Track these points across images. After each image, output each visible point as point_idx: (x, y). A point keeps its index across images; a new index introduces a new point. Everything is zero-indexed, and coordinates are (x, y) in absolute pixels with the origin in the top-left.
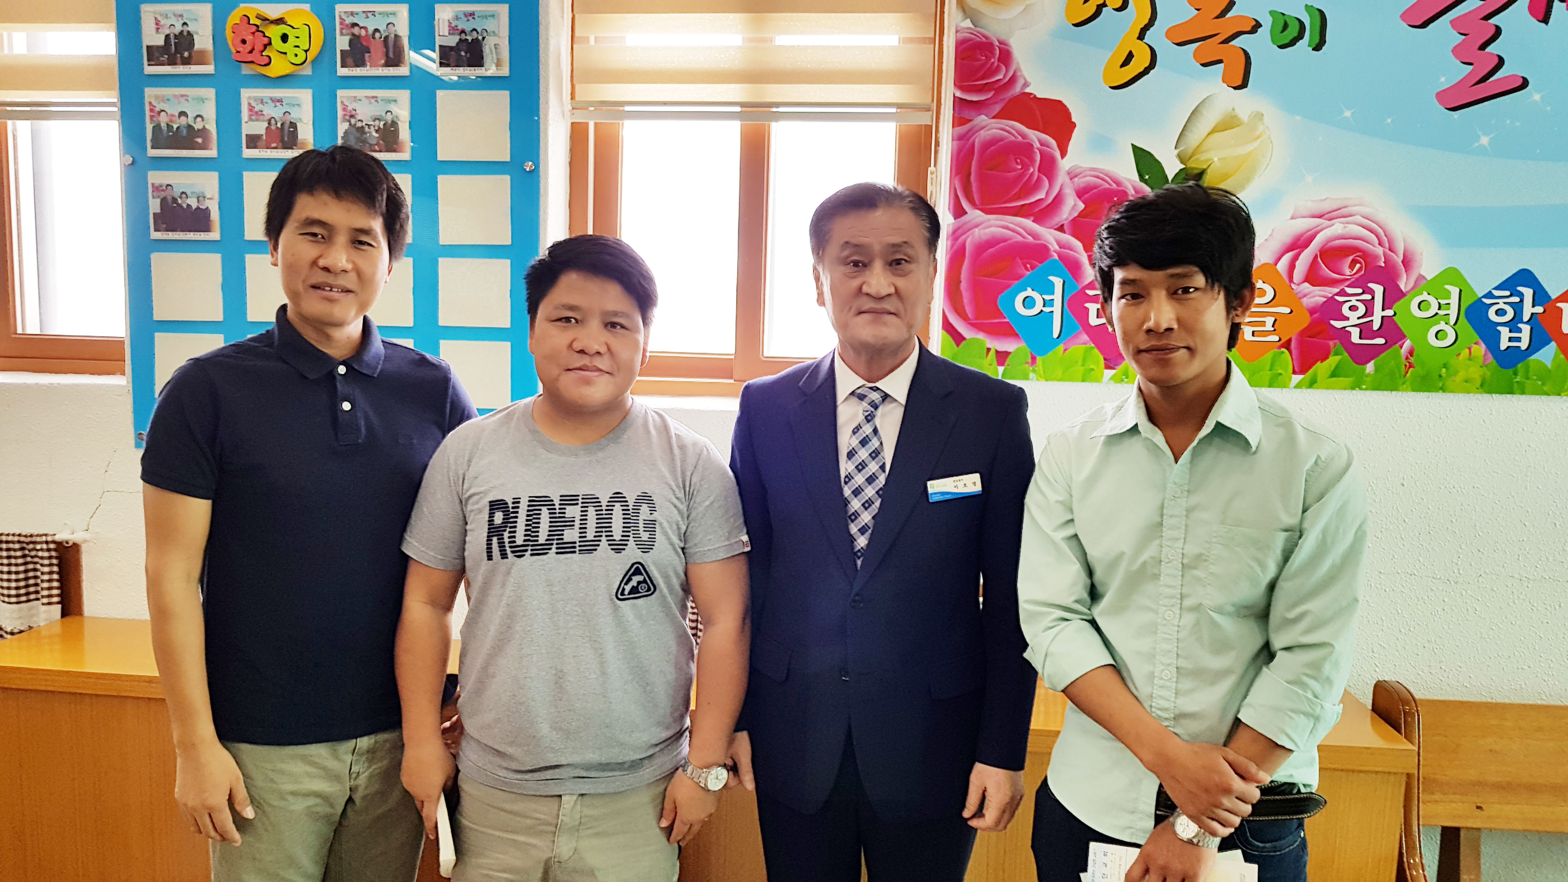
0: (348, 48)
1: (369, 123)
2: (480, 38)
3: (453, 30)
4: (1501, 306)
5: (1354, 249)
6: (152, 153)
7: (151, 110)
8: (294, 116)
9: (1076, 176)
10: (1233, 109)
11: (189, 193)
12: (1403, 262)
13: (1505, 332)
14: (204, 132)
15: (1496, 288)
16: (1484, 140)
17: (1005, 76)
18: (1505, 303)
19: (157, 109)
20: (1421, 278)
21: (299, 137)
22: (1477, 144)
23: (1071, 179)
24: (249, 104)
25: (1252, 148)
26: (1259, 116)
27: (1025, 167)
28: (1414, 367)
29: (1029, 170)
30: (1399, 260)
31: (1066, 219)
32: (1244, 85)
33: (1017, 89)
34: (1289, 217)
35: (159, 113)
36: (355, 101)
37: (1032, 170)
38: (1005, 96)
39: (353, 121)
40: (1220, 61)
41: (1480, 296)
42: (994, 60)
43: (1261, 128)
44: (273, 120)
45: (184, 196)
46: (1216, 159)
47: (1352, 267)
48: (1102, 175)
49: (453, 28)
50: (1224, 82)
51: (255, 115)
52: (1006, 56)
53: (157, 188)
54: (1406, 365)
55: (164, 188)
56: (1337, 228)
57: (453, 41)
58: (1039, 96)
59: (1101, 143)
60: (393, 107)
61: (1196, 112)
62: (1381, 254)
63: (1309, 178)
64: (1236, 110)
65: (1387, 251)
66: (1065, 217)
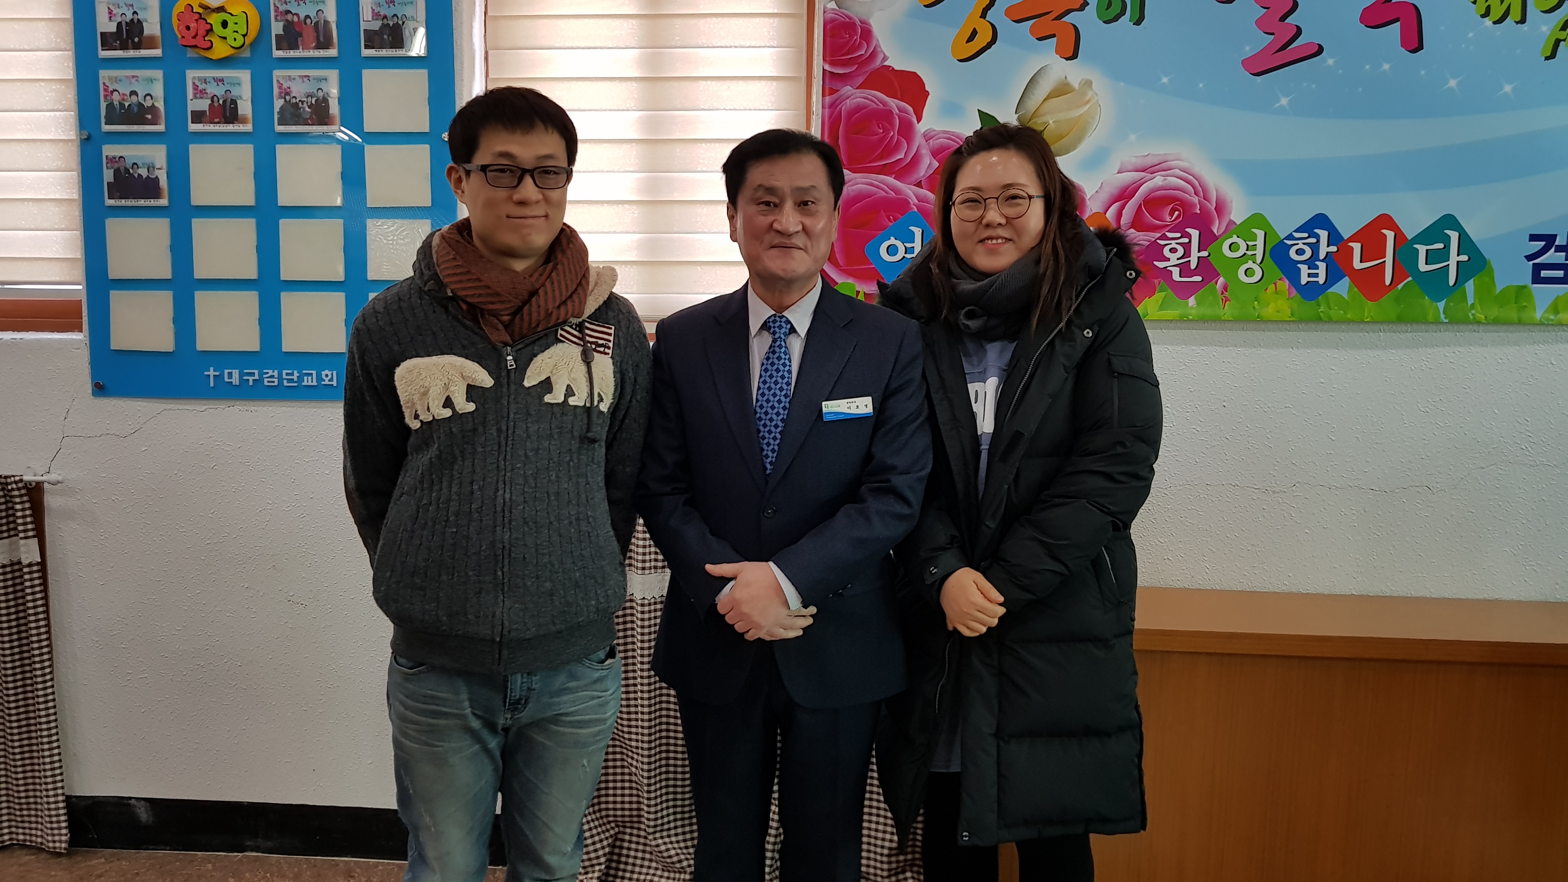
0: (282, 33)
1: (303, 100)
2: (400, 22)
3: (376, 15)
4: (1301, 246)
5: (1174, 199)
6: (106, 128)
7: (106, 90)
8: (235, 92)
9: (931, 138)
10: (1066, 78)
11: (140, 165)
12: (1216, 209)
13: (1304, 270)
14: (153, 109)
15: (1296, 231)
16: (1284, 101)
17: (866, 51)
18: (1304, 244)
19: (111, 89)
20: (1231, 223)
21: (240, 112)
22: (1277, 105)
23: (927, 141)
24: (194, 83)
25: (1082, 112)
26: (1088, 84)
27: (886, 131)
28: (1229, 301)
29: (890, 133)
30: (1212, 207)
31: (923, 176)
32: (1074, 56)
33: (878, 63)
34: (1116, 172)
35: (112, 92)
36: (290, 80)
37: (892, 134)
38: (867, 69)
39: (288, 98)
40: (1053, 36)
41: (1282, 238)
42: (857, 37)
43: (1090, 94)
44: (215, 97)
45: (135, 166)
46: (1051, 122)
47: (1171, 215)
48: (952, 137)
49: (376, 14)
50: (1057, 53)
51: (199, 93)
52: (867, 34)
53: (111, 160)
54: (1223, 299)
55: (117, 159)
56: (1158, 180)
57: (376, 25)
58: (896, 68)
59: (952, 109)
60: (323, 85)
61: (1032, 81)
62: (1197, 202)
63: (1133, 137)
64: (1068, 78)
65: (1202, 199)
66: (922, 174)
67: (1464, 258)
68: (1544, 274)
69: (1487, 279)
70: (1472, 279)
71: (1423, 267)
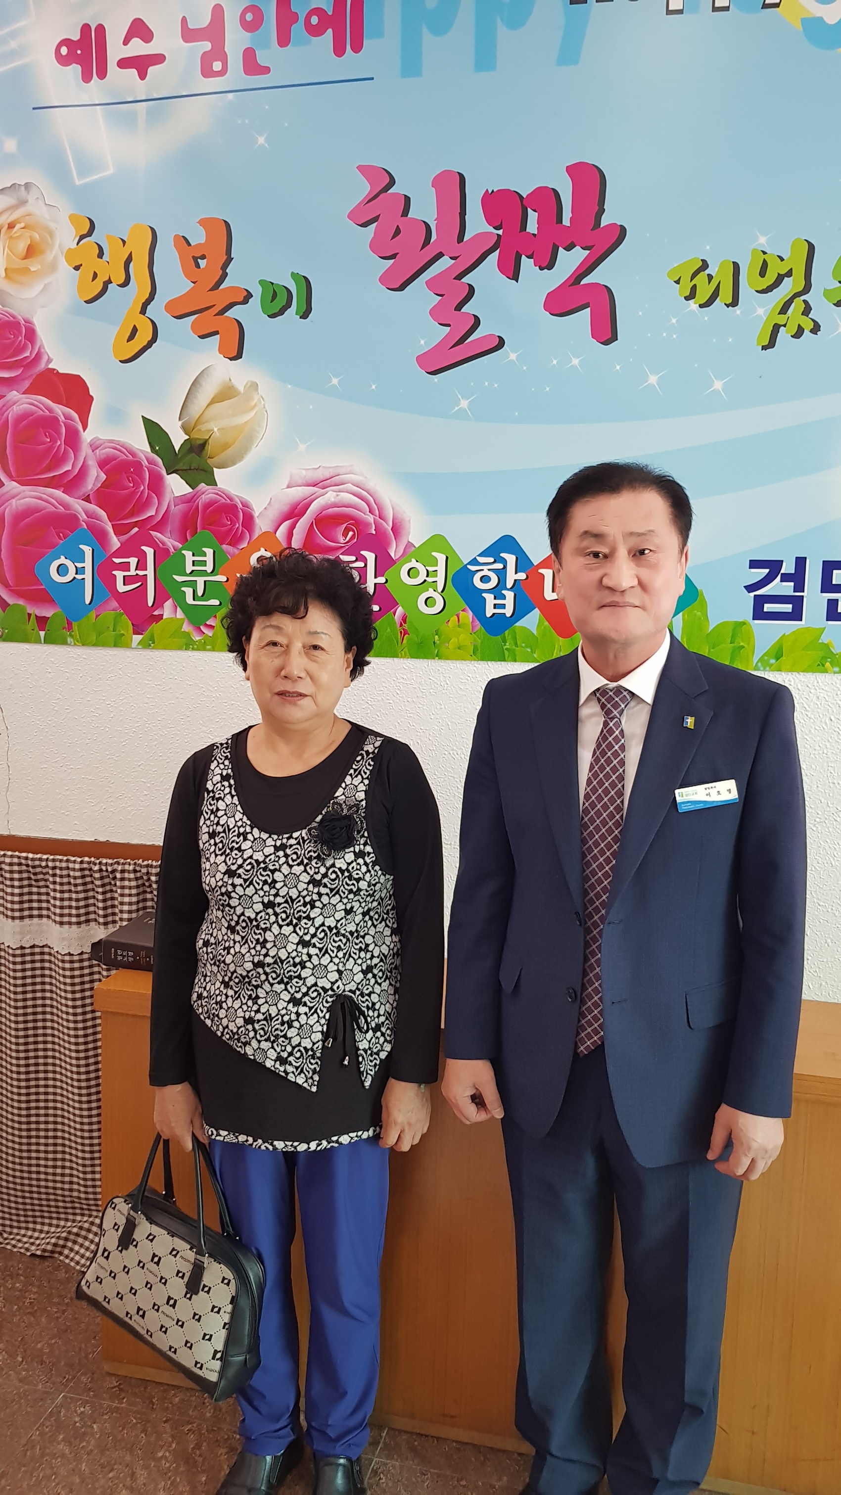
4: (486, 573)
5: (347, 517)
9: (97, 448)
10: (230, 380)
12: (392, 529)
13: (489, 598)
15: (481, 555)
16: (464, 404)
17: (31, 353)
18: (489, 570)
20: (410, 545)
22: (457, 408)
23: (93, 451)
25: (248, 418)
26: (254, 386)
27: (53, 440)
28: (408, 634)
29: (56, 442)
30: (389, 527)
31: (91, 490)
32: (239, 356)
33: (42, 366)
34: (285, 486)
37: (59, 443)
38: (32, 373)
40: (216, 333)
41: (465, 563)
42: (21, 338)
43: (256, 398)
46: (216, 429)
47: (345, 535)
48: (118, 447)
50: (220, 353)
52: (31, 334)
54: (401, 632)
56: (330, 496)
58: (61, 371)
59: (115, 415)
61: (195, 384)
62: (372, 521)
63: (302, 447)
64: (232, 381)
65: (378, 518)
66: (90, 488)
68: (767, 608)
69: (698, 613)
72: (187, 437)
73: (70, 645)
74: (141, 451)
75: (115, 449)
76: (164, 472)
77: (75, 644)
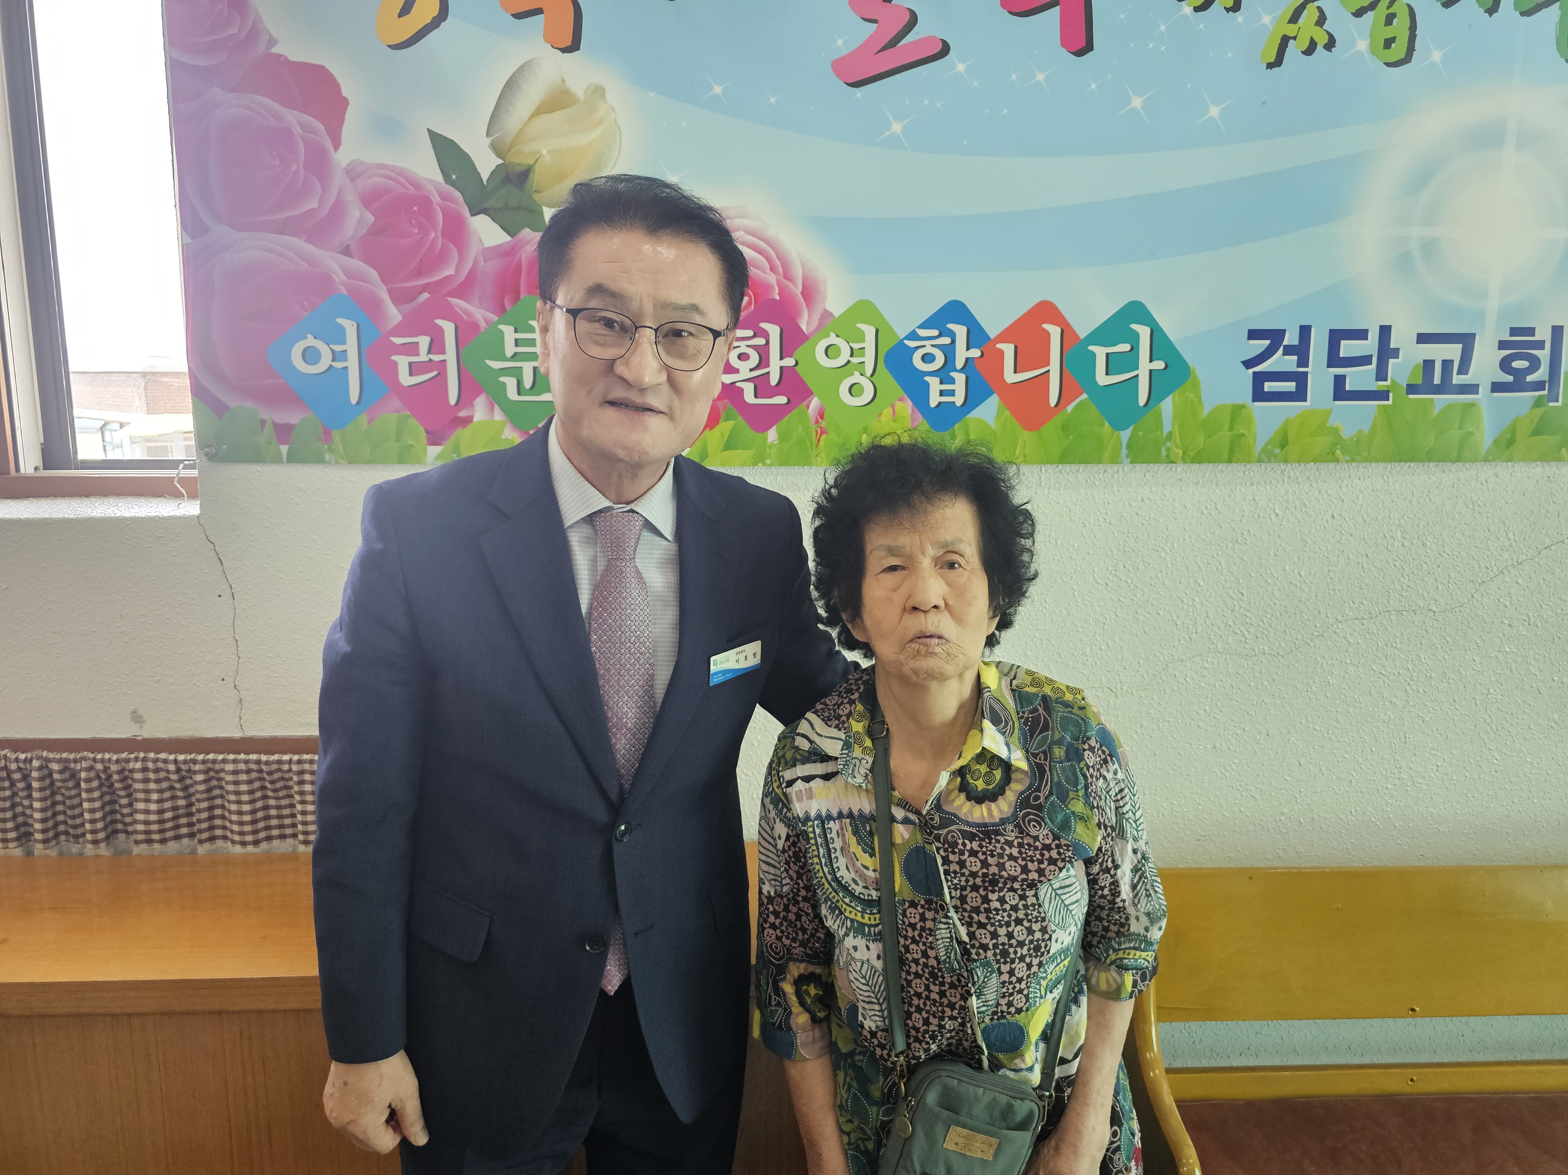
4: (929, 349)
9: (358, 176)
10: (563, 81)
12: (802, 293)
13: (934, 383)
15: (920, 327)
16: (897, 128)
17: (241, 29)
18: (933, 346)
20: (827, 315)
22: (887, 133)
23: (352, 181)
25: (593, 137)
26: (598, 92)
27: (286, 163)
28: (826, 433)
29: (291, 166)
30: (798, 290)
31: (352, 238)
32: (574, 46)
33: (261, 49)
37: (295, 167)
38: (245, 59)
40: (538, 11)
41: (901, 338)
43: (603, 108)
46: (544, 152)
48: (392, 174)
50: (546, 41)
54: (817, 432)
58: (292, 59)
59: (387, 127)
61: (511, 85)
62: (774, 283)
64: (567, 82)
65: (782, 278)
66: (350, 235)
67: (1159, 365)
68: (1269, 387)
69: (1191, 395)
70: (1171, 395)
71: (1102, 379)
72: (500, 161)
73: (329, 463)
74: (431, 181)
75: (388, 177)
76: (466, 212)
77: (337, 463)
